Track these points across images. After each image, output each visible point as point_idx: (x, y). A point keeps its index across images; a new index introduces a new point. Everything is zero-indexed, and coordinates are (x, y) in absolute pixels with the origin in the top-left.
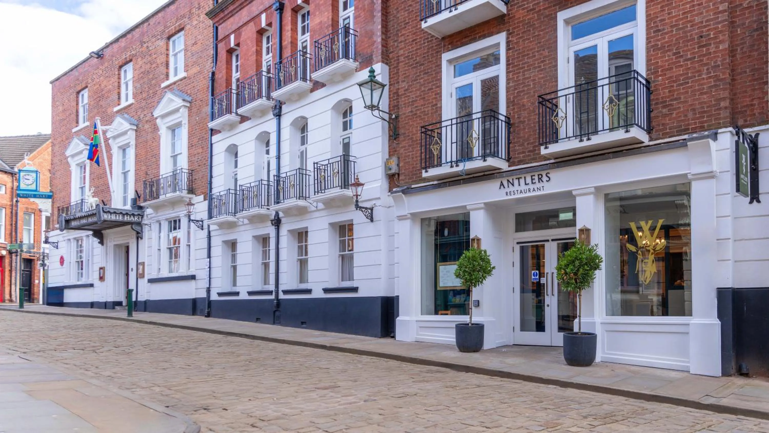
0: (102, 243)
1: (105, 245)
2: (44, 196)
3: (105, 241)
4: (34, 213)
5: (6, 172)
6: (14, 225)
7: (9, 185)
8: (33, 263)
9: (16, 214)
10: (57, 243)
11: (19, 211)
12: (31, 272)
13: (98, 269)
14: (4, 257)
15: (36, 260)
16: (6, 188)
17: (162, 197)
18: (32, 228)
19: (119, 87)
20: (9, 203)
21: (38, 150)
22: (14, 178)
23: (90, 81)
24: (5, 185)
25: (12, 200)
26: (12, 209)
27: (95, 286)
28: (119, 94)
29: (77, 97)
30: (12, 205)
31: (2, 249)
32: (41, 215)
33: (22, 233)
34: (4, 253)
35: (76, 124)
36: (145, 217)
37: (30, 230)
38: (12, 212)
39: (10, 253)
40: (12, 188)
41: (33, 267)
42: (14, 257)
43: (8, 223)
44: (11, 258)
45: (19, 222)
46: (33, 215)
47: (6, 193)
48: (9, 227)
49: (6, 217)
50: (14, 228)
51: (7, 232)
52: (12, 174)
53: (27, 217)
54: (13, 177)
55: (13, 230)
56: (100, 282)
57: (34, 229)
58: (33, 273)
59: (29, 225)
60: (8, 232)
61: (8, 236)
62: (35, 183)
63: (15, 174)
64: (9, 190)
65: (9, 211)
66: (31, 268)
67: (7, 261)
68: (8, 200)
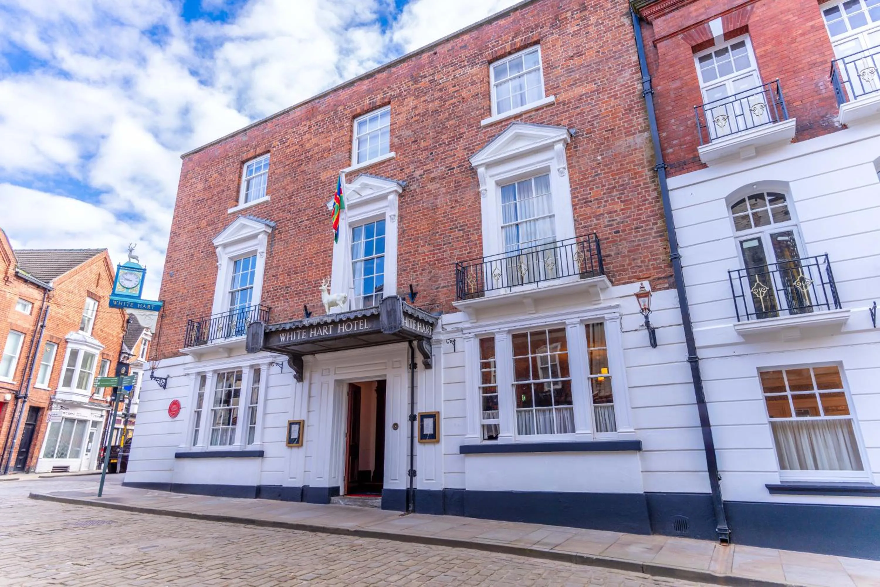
0: (299, 377)
1: (306, 382)
2: (149, 307)
3: (307, 374)
4: (58, 344)
5: (38, 287)
6: (30, 359)
7: (38, 304)
8: (40, 413)
9: (38, 342)
10: (166, 379)
11: (41, 340)
12: (34, 426)
13: (286, 424)
14: (8, 403)
15: (46, 409)
16: (33, 307)
17: (489, 295)
18: (51, 364)
19: (351, 142)
20: (32, 328)
21: (81, 265)
22: (46, 296)
23: (276, 143)
24: (33, 304)
25: (36, 324)
26: (34, 336)
27: (265, 455)
28: (350, 151)
29: (241, 168)
30: (35, 332)
31: (8, 391)
32: (66, 348)
33: (38, 370)
34: (9, 397)
35: (235, 203)
36: (439, 329)
37: (47, 366)
38: (32, 341)
39: (17, 398)
40: (41, 309)
41: (39, 418)
42: (20, 404)
43: (24, 355)
44: (16, 405)
45: (38, 355)
46: (56, 346)
47: (31, 314)
48: (23, 360)
49: (22, 347)
50: (29, 362)
51: (19, 368)
52: (45, 290)
53: (48, 349)
54: (45, 294)
55: (28, 366)
56: (286, 448)
57: (54, 365)
58: (37, 428)
59: (48, 360)
60: (21, 368)
61: (19, 374)
62: (139, 286)
63: (49, 291)
64: (36, 311)
65: (29, 338)
66: (36, 421)
67: (9, 409)
68: (32, 323)
